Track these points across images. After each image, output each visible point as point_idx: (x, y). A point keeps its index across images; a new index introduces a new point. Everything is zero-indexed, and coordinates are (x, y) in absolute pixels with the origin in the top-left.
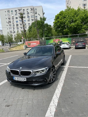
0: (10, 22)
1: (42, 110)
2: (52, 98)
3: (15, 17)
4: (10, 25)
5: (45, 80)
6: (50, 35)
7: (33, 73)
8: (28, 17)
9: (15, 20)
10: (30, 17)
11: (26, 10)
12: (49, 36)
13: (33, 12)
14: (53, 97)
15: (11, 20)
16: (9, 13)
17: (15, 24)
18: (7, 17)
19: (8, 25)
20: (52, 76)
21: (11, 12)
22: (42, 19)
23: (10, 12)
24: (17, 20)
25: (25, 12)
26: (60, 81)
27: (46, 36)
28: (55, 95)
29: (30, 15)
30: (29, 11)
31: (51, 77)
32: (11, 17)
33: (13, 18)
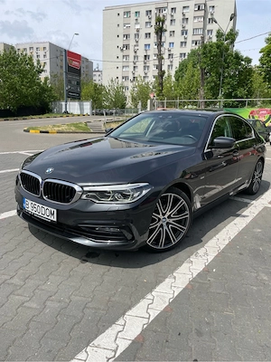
0: (127, 47)
1: (50, 351)
2: (124, 314)
3: (142, 34)
4: (126, 56)
5: (125, 232)
6: (241, 91)
7: (84, 197)
8: (184, 32)
9: (143, 41)
10: (190, 32)
11: (179, 10)
12: (236, 97)
13: (201, 17)
14: (130, 308)
15: (132, 42)
16: (127, 21)
17: (141, 54)
18: (121, 31)
19: (121, 55)
20: (168, 224)
21: (133, 17)
22: (222, 35)
23: (133, 15)
24: (148, 41)
25: (178, 16)
26: (201, 251)
27: (228, 96)
28: (143, 304)
29: (189, 27)
30: (190, 13)
31: (165, 228)
32: (132, 32)
33: (137, 35)
